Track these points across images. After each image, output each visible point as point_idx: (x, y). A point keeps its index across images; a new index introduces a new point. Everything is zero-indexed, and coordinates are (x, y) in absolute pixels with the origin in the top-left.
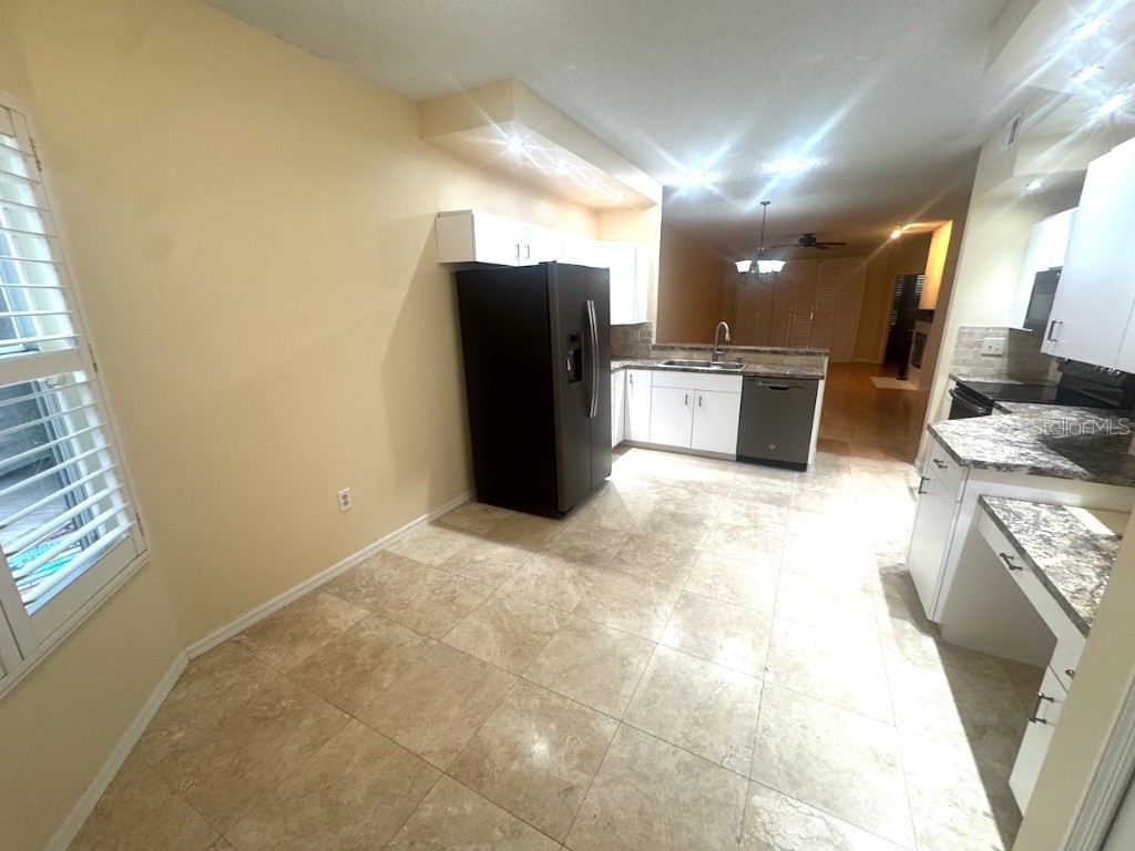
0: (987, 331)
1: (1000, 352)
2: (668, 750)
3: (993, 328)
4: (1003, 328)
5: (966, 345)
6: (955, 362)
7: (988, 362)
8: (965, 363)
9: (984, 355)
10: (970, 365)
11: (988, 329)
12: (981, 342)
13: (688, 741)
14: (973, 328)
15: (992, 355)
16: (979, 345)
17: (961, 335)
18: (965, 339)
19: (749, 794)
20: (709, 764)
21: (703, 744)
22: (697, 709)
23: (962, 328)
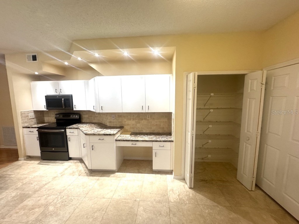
0: (29, 112)
1: (34, 117)
2: (172, 220)
3: (29, 111)
4: (32, 111)
5: (24, 117)
6: (23, 123)
7: (31, 121)
8: (26, 122)
9: (30, 119)
10: (27, 123)
11: (28, 111)
12: (28, 115)
13: (167, 215)
14: (24, 112)
15: (32, 119)
16: (28, 116)
17: (22, 114)
18: (23, 115)
19: (172, 202)
20: (170, 210)
21: (166, 212)
22: (156, 215)
23: (21, 112)
